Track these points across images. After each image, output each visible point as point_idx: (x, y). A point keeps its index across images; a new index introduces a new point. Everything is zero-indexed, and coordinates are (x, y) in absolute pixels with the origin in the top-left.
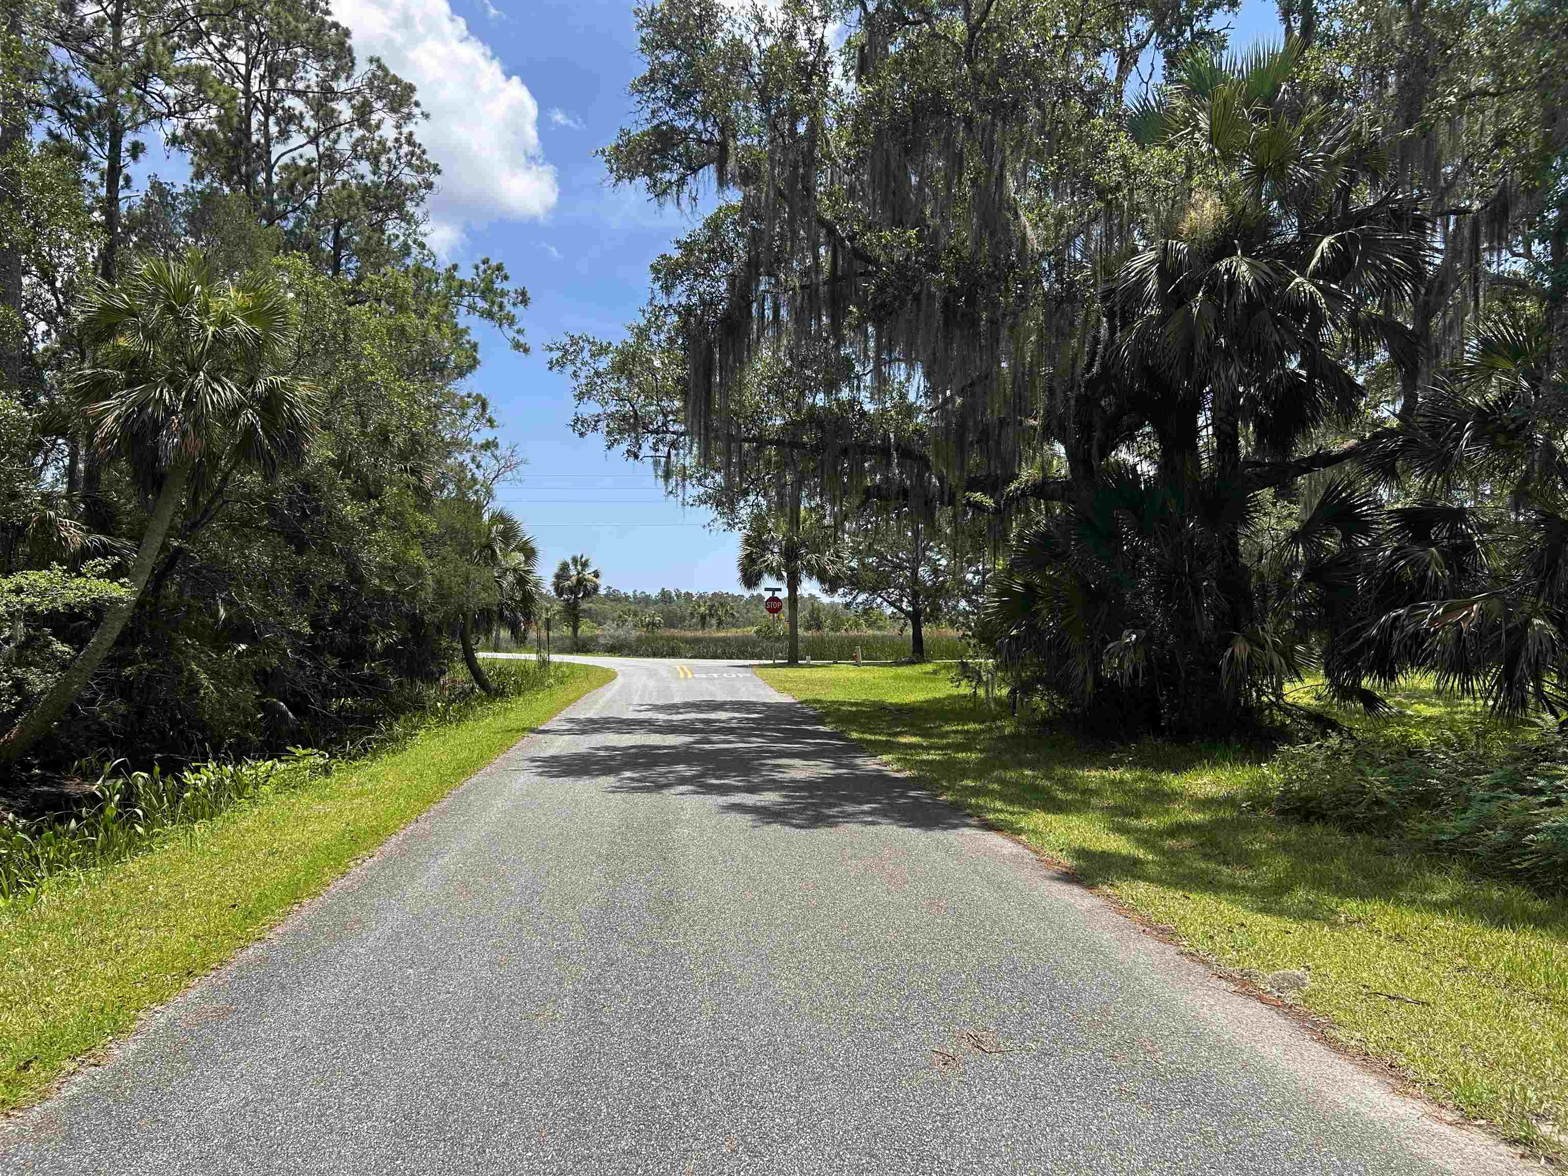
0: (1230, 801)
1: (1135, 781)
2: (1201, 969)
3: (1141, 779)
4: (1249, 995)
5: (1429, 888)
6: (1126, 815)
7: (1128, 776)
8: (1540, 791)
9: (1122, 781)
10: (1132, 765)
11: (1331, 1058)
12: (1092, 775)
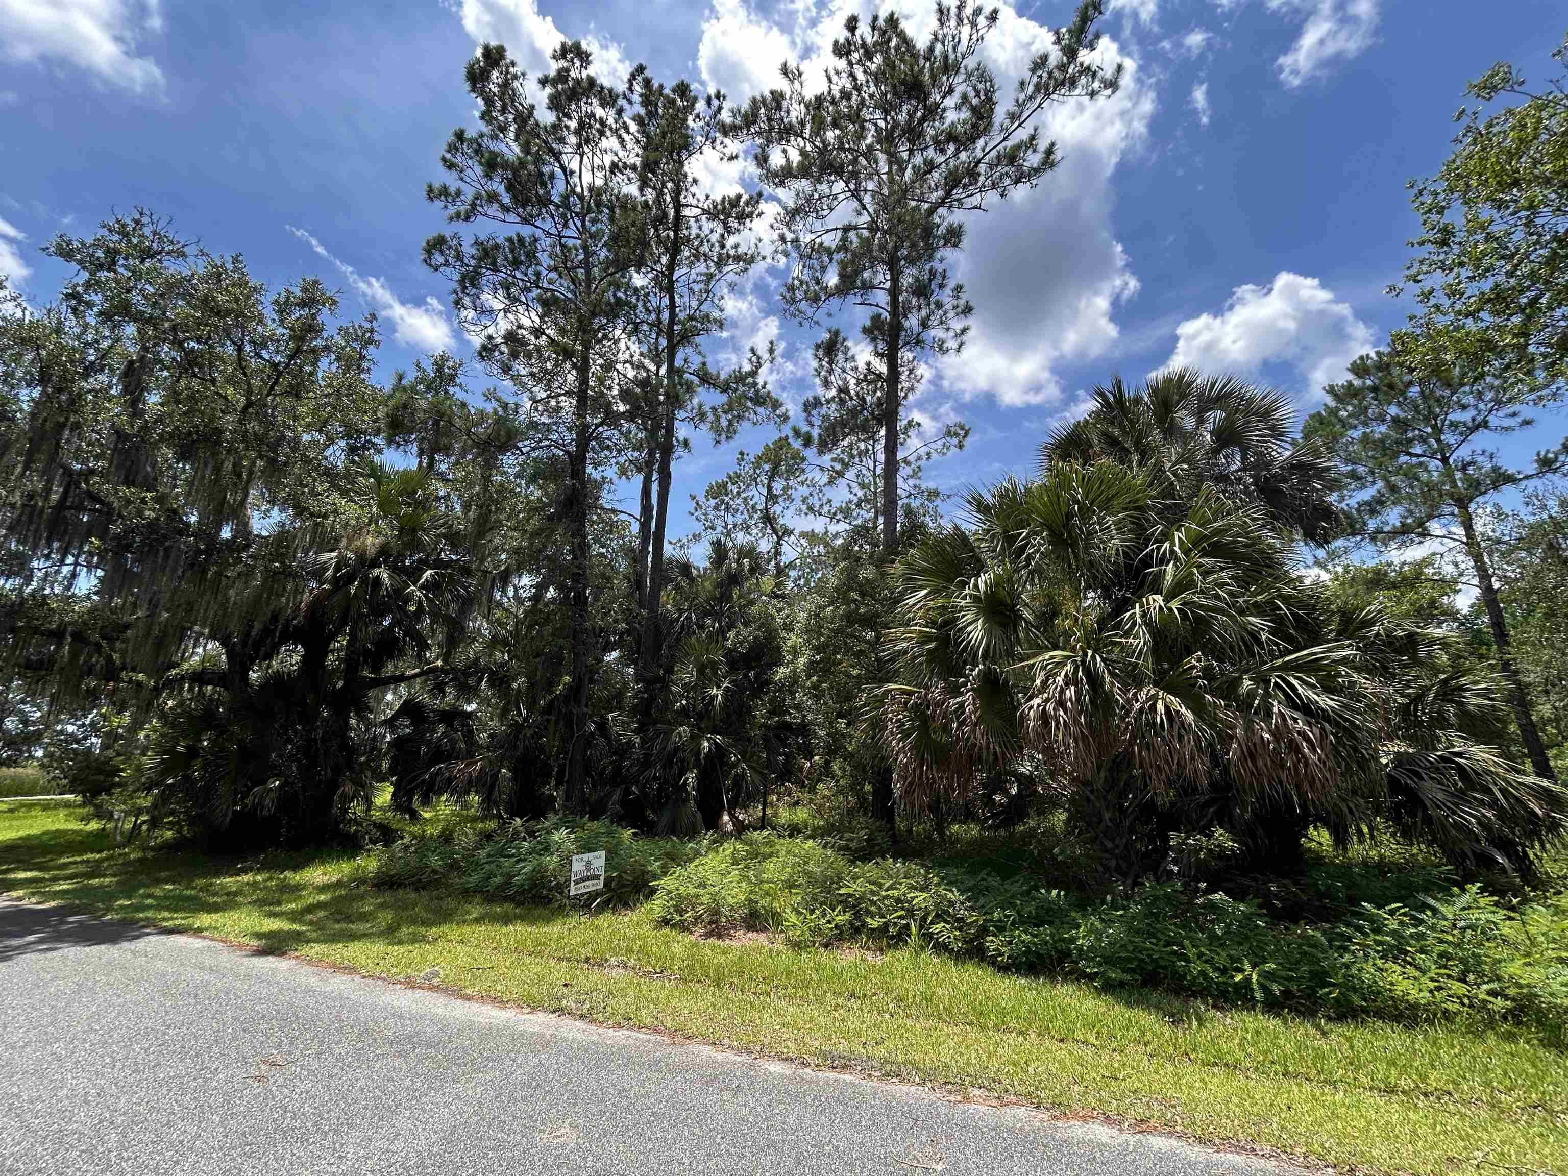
0: (339, 884)
1: (265, 881)
2: (380, 982)
3: (270, 879)
4: (413, 987)
5: (468, 912)
6: (271, 904)
7: (259, 878)
8: (513, 856)
9: (255, 882)
10: (259, 871)
11: (467, 1004)
12: (229, 882)
